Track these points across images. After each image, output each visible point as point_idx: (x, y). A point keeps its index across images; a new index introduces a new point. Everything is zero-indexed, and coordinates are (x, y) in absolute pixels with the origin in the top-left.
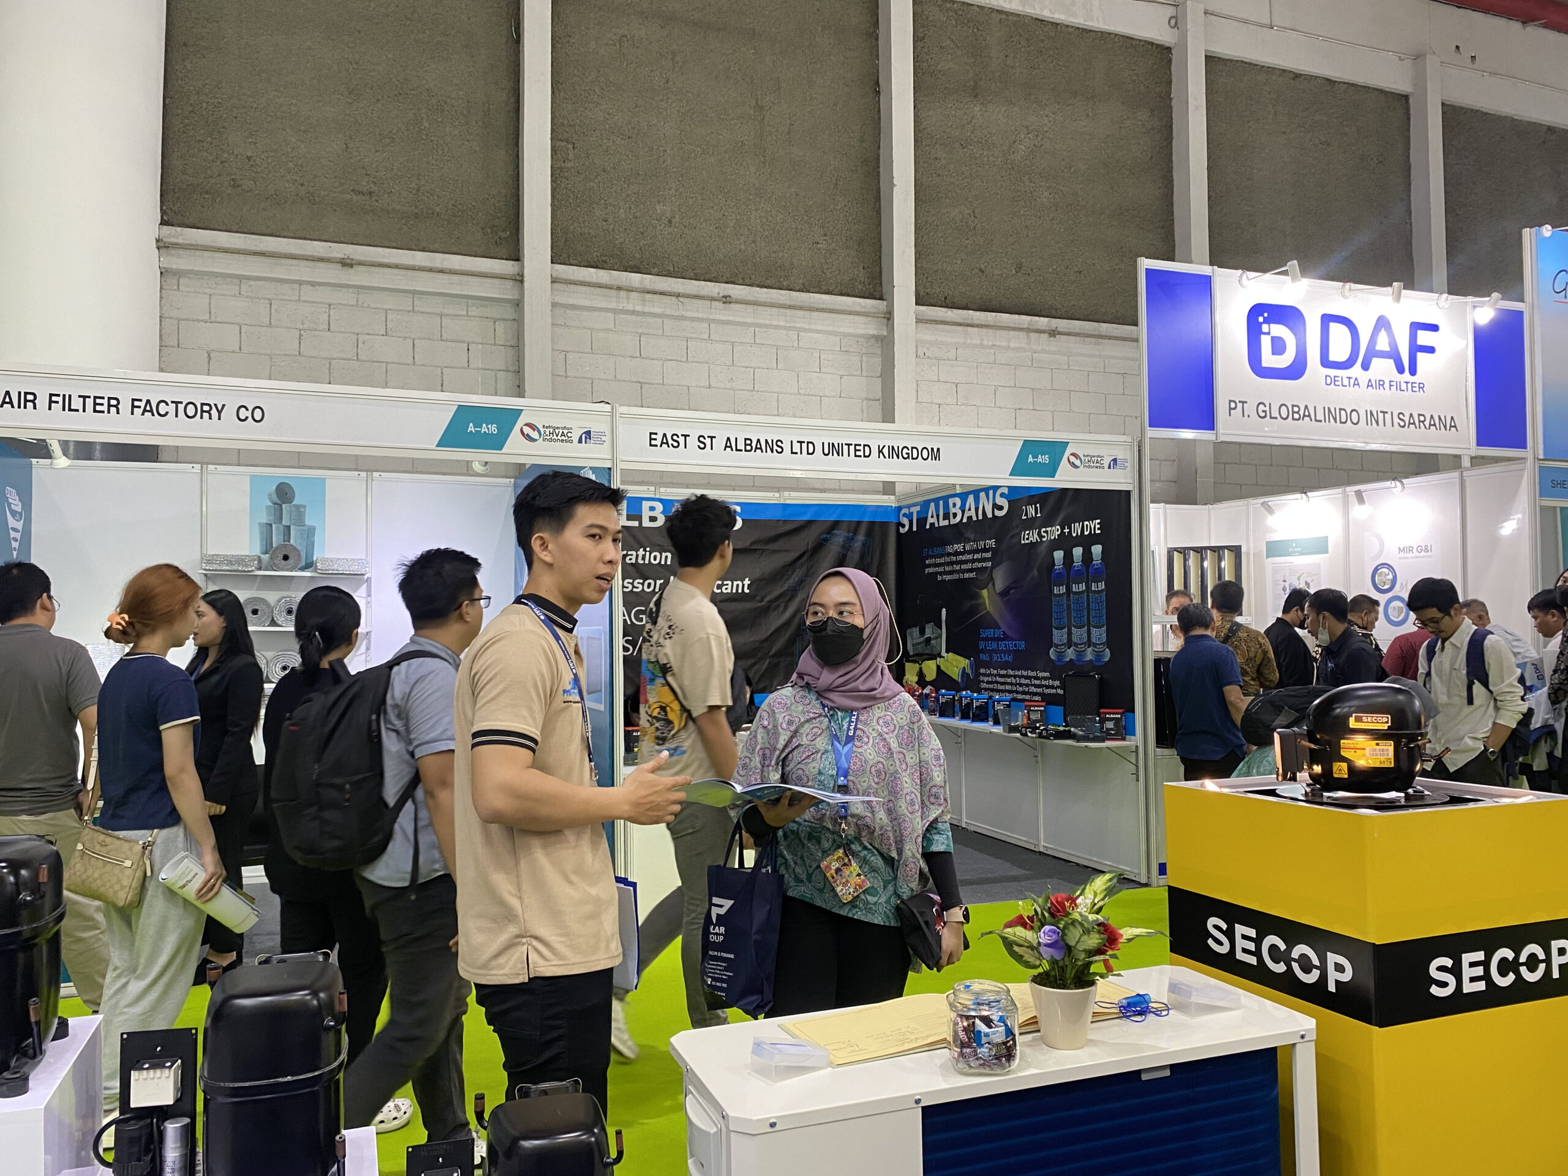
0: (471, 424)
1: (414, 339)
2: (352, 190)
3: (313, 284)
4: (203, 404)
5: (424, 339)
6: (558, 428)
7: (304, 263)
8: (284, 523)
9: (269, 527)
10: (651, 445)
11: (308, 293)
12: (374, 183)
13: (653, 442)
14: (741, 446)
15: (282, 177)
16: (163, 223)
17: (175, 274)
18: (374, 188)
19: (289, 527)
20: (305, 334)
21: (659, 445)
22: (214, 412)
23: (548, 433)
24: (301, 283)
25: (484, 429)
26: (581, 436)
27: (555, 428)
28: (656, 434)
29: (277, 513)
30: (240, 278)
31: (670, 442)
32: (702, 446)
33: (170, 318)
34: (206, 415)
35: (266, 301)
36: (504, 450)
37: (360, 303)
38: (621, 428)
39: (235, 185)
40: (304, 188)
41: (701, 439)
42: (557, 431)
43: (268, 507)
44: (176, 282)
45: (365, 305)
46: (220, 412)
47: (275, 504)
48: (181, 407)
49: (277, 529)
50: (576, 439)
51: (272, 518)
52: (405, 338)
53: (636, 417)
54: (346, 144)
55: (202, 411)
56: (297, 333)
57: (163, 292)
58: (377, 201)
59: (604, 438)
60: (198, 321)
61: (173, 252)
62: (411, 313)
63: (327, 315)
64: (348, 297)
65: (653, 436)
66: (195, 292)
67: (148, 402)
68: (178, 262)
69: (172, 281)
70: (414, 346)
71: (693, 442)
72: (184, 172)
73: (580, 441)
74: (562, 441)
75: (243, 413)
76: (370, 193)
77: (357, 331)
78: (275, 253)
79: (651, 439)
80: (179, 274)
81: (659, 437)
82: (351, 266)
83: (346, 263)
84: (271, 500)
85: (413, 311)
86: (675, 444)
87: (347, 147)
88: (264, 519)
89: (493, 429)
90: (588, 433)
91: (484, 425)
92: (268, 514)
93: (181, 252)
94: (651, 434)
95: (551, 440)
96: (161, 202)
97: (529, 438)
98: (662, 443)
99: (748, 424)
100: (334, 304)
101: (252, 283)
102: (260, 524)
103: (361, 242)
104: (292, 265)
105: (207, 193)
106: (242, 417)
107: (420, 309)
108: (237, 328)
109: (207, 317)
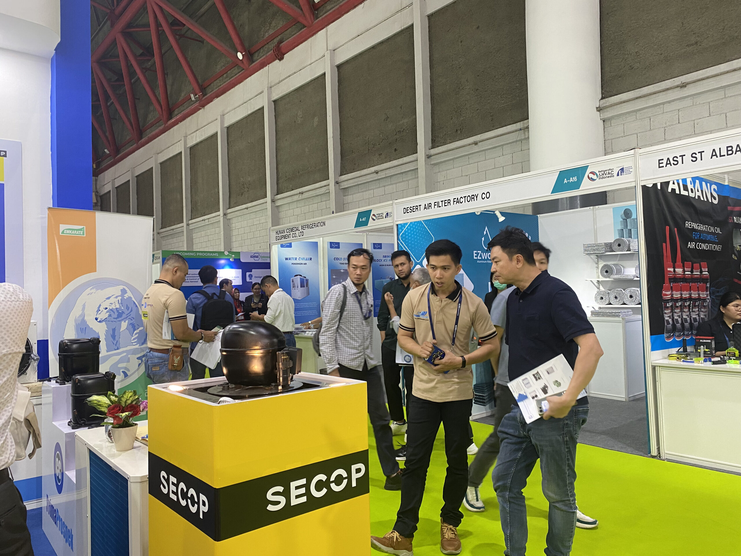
0: (565, 179)
1: (726, 113)
2: (687, 46)
3: (669, 102)
4: (472, 196)
5: (733, 111)
6: (606, 171)
7: (661, 94)
8: (628, 228)
9: (622, 231)
10: (659, 167)
11: (668, 108)
12: (698, 36)
13: (661, 165)
14: (724, 152)
15: (652, 55)
16: (603, 98)
17: (609, 120)
18: (699, 39)
19: (631, 230)
20: (667, 129)
21: (665, 166)
22: (475, 198)
23: (601, 175)
24: (663, 104)
25: (571, 180)
26: (619, 172)
27: (604, 171)
28: (663, 160)
29: (625, 224)
30: (636, 111)
31: (672, 162)
32: (694, 159)
33: (609, 140)
34: (473, 199)
35: (648, 118)
36: (580, 189)
37: (694, 104)
38: (641, 162)
39: (632, 68)
40: (662, 55)
41: (694, 155)
42: (606, 172)
43: (621, 221)
44: (610, 123)
45: (698, 103)
46: (477, 197)
47: (624, 219)
48: (466, 198)
49: (626, 231)
50: (615, 174)
51: (623, 226)
52: (721, 114)
53: (648, 153)
54: (682, 23)
55: (472, 198)
56: (663, 129)
57: (605, 129)
58: (700, 45)
59: (631, 170)
60: (619, 137)
61: (605, 110)
62: (724, 100)
63: (677, 115)
64: (688, 102)
65: (661, 162)
66: (618, 125)
67: (458, 198)
68: (608, 114)
69: (608, 124)
70: (726, 117)
71: (688, 158)
72: (611, 73)
73: (618, 175)
74: (608, 177)
75: (484, 196)
76: (697, 42)
77: (693, 119)
78: (648, 94)
79: (659, 163)
80: (610, 119)
81: (665, 162)
82: (685, 86)
83: (683, 86)
84: (622, 218)
85: (725, 98)
86: (676, 163)
87: (683, 24)
88: (620, 228)
89: (575, 179)
90: (622, 170)
91: (571, 178)
92: (621, 225)
93: (608, 109)
94: (659, 160)
95: (603, 178)
96: (602, 89)
97: (592, 180)
98: (667, 164)
99: (728, 137)
100: (681, 109)
101: (642, 112)
102: (618, 230)
103: (692, 71)
104: (656, 97)
105: (620, 77)
106: (483, 198)
107: (729, 95)
108: (636, 135)
109: (623, 135)
